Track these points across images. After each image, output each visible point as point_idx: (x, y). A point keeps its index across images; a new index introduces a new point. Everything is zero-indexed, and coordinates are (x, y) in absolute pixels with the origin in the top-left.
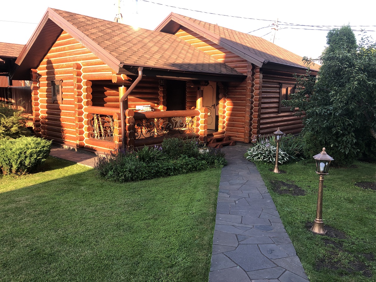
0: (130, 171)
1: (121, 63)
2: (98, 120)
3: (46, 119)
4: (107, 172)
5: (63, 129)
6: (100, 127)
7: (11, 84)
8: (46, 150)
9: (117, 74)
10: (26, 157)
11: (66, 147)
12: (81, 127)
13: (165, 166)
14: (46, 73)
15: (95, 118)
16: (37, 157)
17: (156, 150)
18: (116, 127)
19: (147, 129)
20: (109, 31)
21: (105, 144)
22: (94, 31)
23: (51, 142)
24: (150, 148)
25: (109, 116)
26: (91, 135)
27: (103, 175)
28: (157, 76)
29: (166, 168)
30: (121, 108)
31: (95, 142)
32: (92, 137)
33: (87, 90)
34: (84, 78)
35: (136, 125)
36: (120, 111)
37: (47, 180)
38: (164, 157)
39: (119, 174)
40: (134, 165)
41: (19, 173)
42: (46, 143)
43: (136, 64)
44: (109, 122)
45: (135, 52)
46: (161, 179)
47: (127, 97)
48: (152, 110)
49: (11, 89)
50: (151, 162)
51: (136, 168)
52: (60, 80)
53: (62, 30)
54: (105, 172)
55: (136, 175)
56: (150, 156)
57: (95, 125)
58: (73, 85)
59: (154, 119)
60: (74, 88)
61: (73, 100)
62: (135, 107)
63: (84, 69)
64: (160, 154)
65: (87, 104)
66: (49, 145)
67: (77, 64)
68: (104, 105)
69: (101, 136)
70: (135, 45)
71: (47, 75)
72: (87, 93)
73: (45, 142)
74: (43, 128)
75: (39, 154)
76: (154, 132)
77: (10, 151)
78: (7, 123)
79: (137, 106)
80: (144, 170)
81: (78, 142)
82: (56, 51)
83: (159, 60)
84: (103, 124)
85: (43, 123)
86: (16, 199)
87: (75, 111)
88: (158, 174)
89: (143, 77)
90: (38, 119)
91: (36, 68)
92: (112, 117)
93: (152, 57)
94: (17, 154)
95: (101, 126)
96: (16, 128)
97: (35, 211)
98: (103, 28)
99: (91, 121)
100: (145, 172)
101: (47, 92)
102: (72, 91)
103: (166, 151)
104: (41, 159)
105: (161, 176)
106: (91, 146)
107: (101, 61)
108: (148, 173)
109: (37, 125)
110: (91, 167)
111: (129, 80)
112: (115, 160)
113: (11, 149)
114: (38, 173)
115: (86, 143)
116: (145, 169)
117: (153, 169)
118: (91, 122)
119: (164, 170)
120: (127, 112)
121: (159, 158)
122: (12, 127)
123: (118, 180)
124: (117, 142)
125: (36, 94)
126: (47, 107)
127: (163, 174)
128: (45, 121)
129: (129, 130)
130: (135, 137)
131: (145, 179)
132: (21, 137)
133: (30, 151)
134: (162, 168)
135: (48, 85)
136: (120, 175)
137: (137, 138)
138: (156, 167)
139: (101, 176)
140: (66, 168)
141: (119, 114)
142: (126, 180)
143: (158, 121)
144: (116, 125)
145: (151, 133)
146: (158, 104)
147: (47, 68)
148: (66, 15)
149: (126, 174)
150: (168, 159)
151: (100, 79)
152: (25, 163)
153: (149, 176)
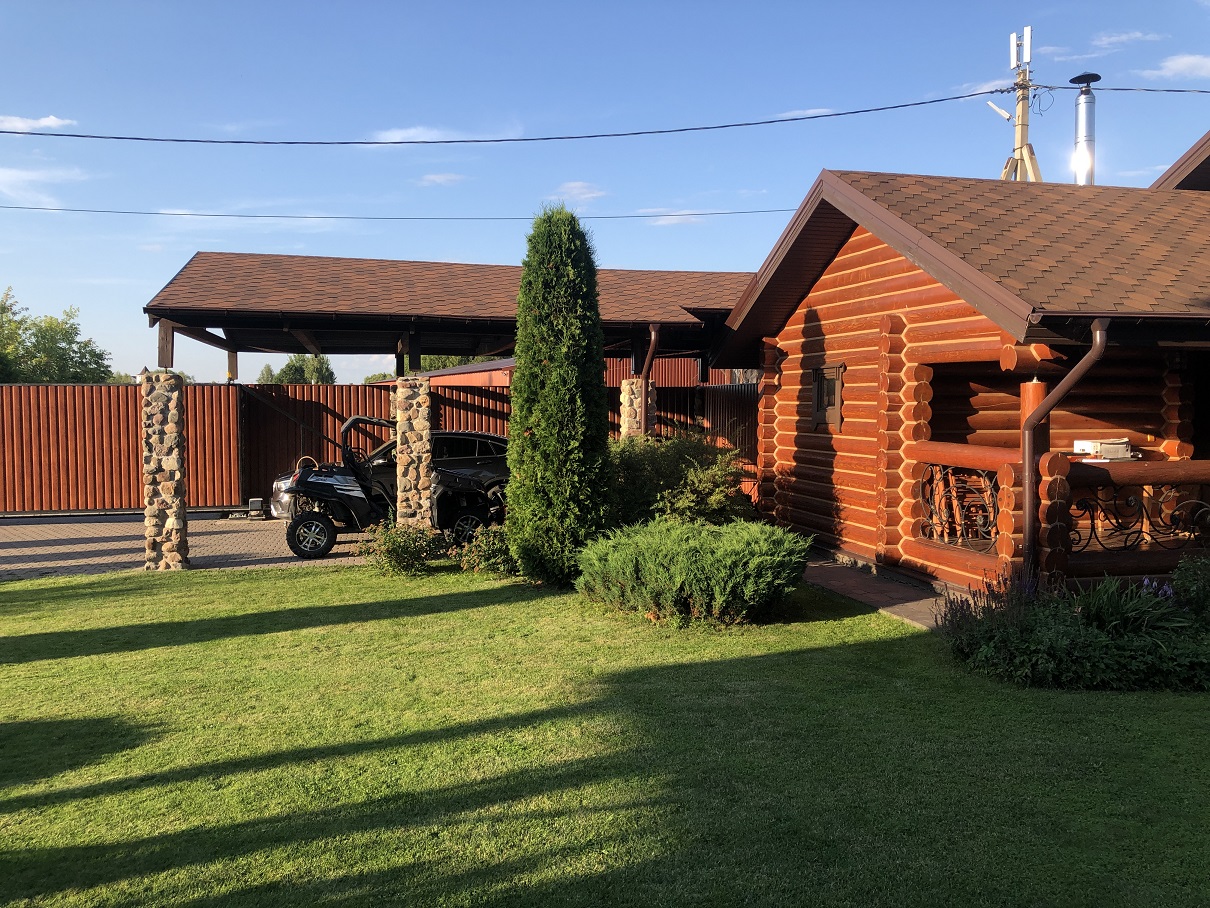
0: (1052, 653)
1: (1034, 311)
2: (947, 484)
3: (792, 473)
4: (974, 645)
5: (837, 506)
6: (949, 506)
7: (705, 377)
8: (796, 563)
9: (1018, 343)
10: (747, 577)
11: (843, 559)
12: (894, 502)
13: (1182, 654)
14: (799, 347)
15: (938, 476)
16: (773, 581)
17: (1150, 593)
18: (1006, 509)
19: (1114, 521)
20: (996, 211)
21: (968, 560)
22: (948, 218)
23: (810, 540)
24: (1124, 587)
25: (984, 471)
26: (923, 530)
27: (962, 654)
28: (1161, 344)
29: (1187, 661)
30: (1024, 449)
31: (933, 550)
32: (924, 534)
33: (917, 394)
34: (911, 357)
35: (1074, 507)
36: (1023, 456)
37: (796, 646)
38: (1180, 622)
39: (1012, 657)
40: (1066, 634)
41: (727, 619)
42: (798, 542)
43: (1087, 310)
44: (981, 491)
45: (1082, 271)
46: (1167, 698)
47: (1047, 415)
48: (1132, 457)
49: (703, 391)
50: (1129, 634)
51: (1073, 644)
52: (839, 365)
53: (856, 225)
54: (969, 645)
55: (1074, 668)
56: (1126, 613)
57: (937, 498)
58: (875, 378)
59: (1141, 486)
60: (879, 388)
61: (875, 421)
62: (1072, 446)
63: (910, 330)
64: (1163, 610)
65: (916, 433)
66: (804, 550)
67: (892, 317)
68: (968, 437)
69: (952, 533)
70: (1081, 246)
71: (803, 352)
72: (916, 403)
73: (793, 539)
74: (783, 499)
75: (779, 573)
76: (1141, 532)
77: (709, 555)
78: (700, 482)
79: (1076, 443)
80: (1102, 658)
81: (881, 548)
82: (834, 283)
83: (1169, 289)
84: (961, 498)
85: (781, 486)
86: (727, 685)
87: (878, 454)
88: (1152, 679)
89: (1107, 348)
90: (769, 474)
91: (775, 335)
92: (991, 475)
93: (1142, 282)
94: (725, 567)
95: (955, 503)
96: (720, 497)
97: (776, 724)
98: (975, 206)
99: (924, 485)
100: (1107, 666)
101: (799, 398)
102: (872, 394)
103: (1189, 602)
104: (784, 585)
105: (1167, 686)
106: (920, 561)
107: (968, 305)
108: (1116, 667)
109: (765, 492)
110: (920, 627)
111: (1056, 361)
112: (1003, 614)
113: (713, 553)
114: (772, 626)
115: (906, 553)
116: (1106, 654)
117: (1136, 659)
118: (924, 490)
119: (1178, 669)
120: (1045, 461)
121: (1159, 624)
122: (710, 494)
123: (1010, 677)
124: (1006, 556)
125: (770, 405)
126: (798, 442)
127: (1175, 680)
128: (789, 482)
129: (1049, 520)
130: (1069, 543)
131: (1104, 686)
132: (733, 521)
133: (756, 561)
134: (1172, 659)
135: (804, 379)
136: (1017, 661)
137: (1075, 549)
138: (1149, 653)
139: (955, 659)
140: (847, 621)
141: (1018, 469)
142: (1037, 681)
143: (1158, 494)
144: (1006, 500)
145: (1129, 535)
146: (1159, 435)
147: (805, 333)
148: (869, 183)
149: (1037, 660)
150: (1197, 631)
151: (959, 359)
152: (743, 593)
153: (1120, 680)
